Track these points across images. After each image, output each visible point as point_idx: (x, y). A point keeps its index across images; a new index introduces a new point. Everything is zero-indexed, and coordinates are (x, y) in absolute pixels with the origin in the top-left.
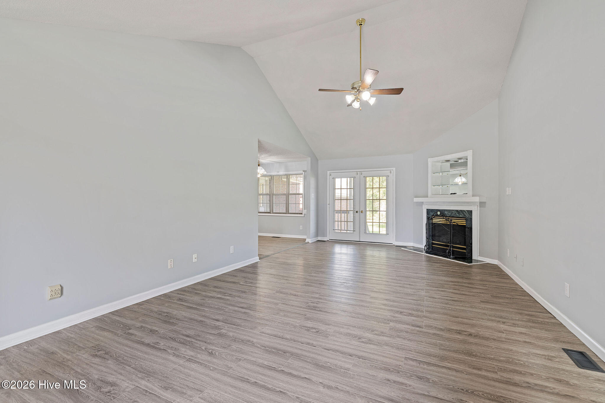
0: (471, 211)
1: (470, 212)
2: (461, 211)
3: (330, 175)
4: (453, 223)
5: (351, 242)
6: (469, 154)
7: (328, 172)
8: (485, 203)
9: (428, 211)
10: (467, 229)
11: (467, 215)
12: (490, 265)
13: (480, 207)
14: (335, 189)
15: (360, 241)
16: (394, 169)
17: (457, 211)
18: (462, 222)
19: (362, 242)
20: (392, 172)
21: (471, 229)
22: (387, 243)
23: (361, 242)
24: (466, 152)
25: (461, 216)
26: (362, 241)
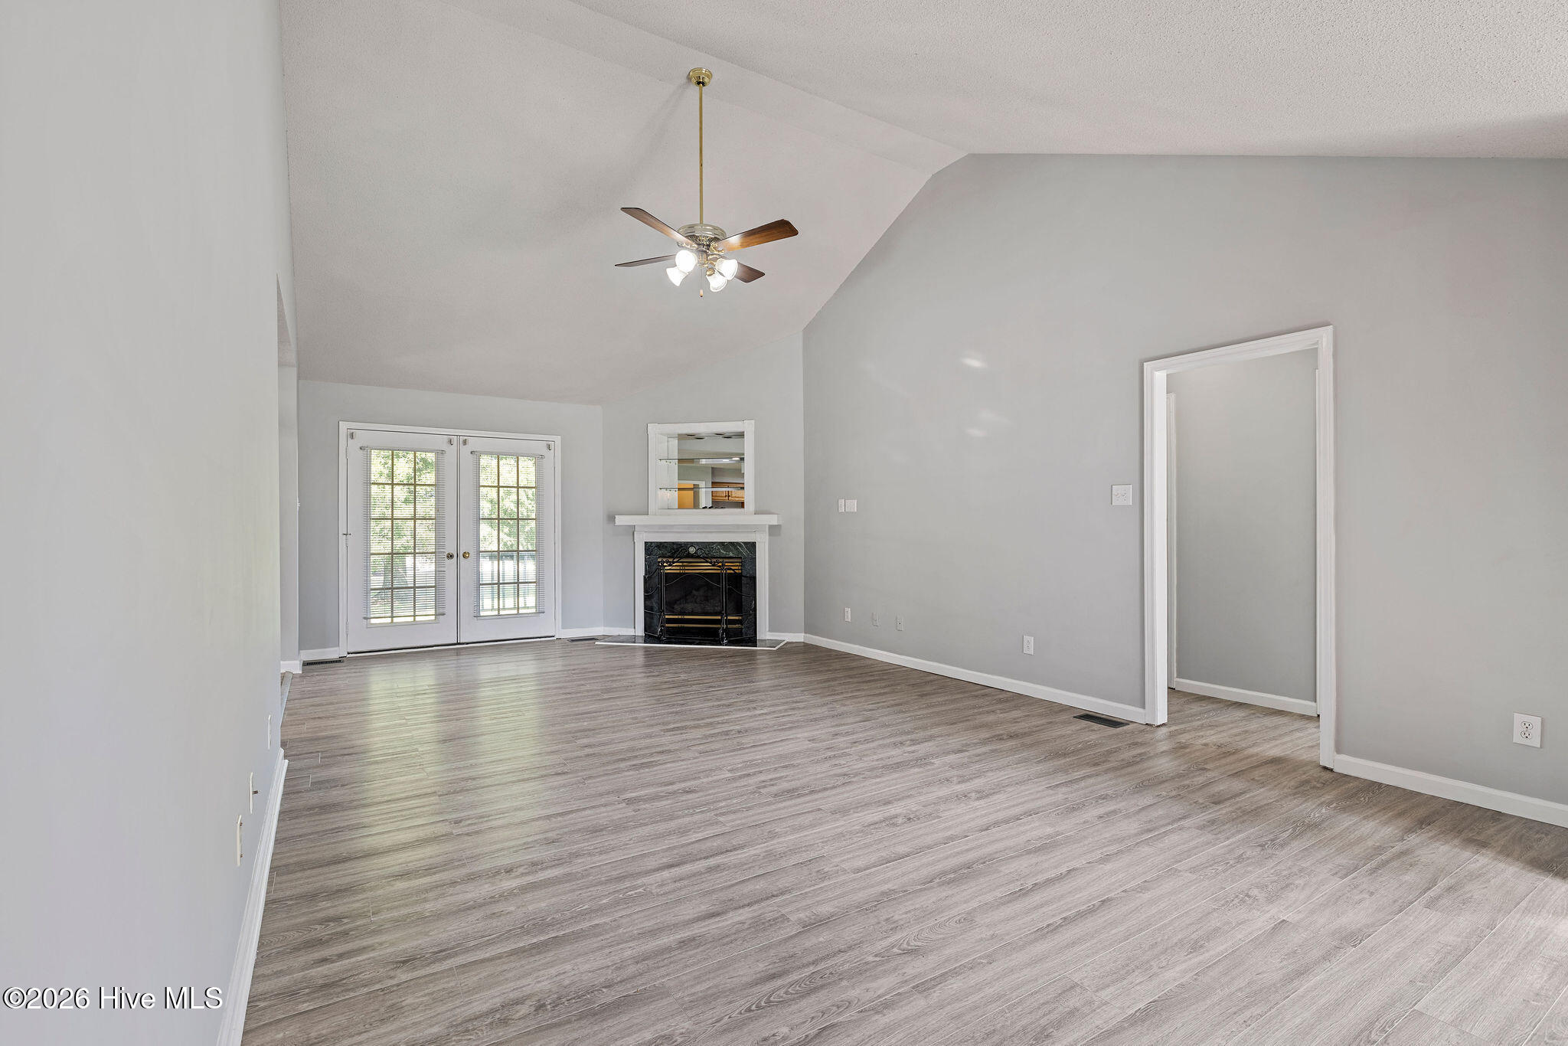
0: (754, 544)
1: (752, 546)
2: (732, 543)
3: (352, 436)
4: (728, 571)
5: (433, 651)
6: (748, 427)
7: (344, 426)
8: (778, 527)
9: (650, 548)
10: (744, 581)
11: (745, 552)
12: (794, 645)
13: (770, 535)
14: (368, 483)
15: (460, 644)
16: (558, 439)
17: (722, 544)
18: (735, 567)
19: (467, 644)
20: (552, 447)
21: (753, 579)
22: (539, 636)
23: (463, 644)
24: (740, 423)
25: (731, 554)
26: (464, 641)
